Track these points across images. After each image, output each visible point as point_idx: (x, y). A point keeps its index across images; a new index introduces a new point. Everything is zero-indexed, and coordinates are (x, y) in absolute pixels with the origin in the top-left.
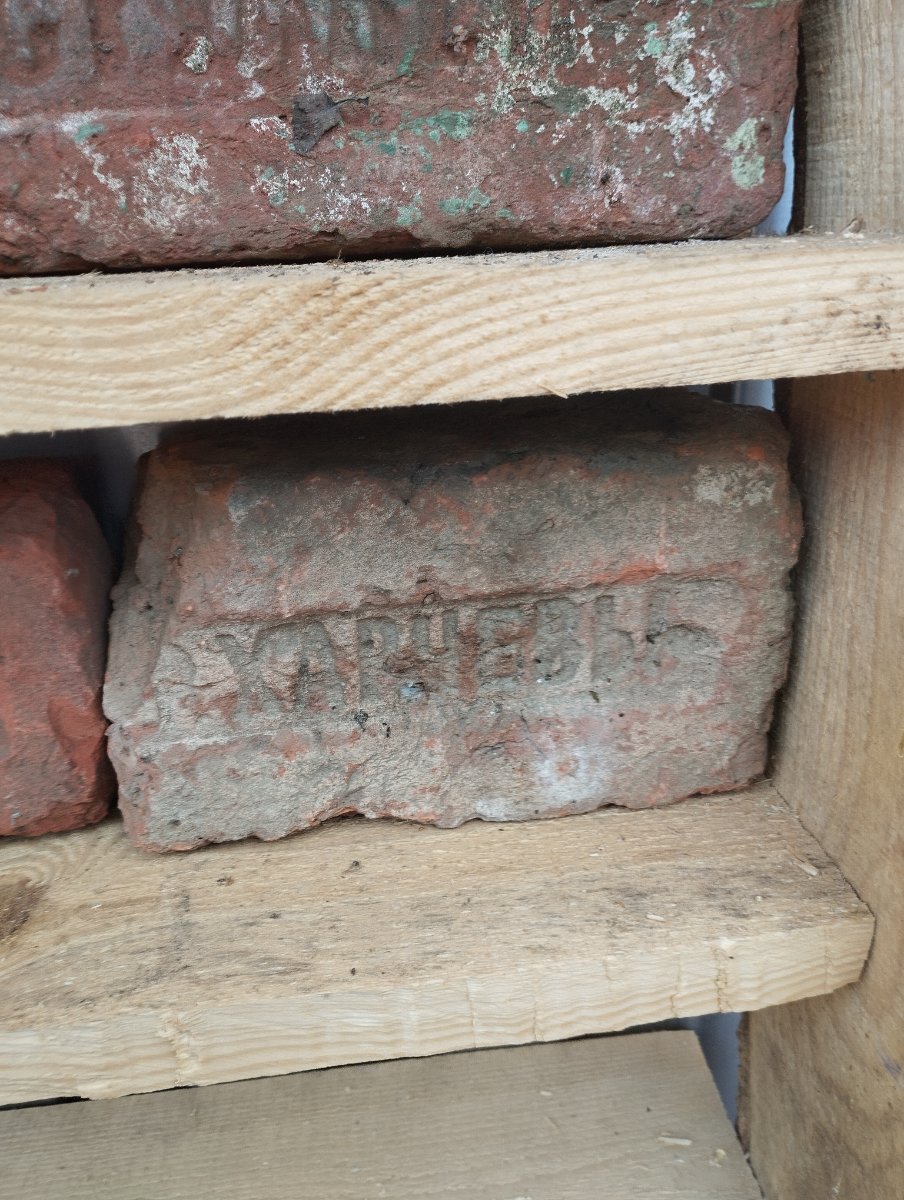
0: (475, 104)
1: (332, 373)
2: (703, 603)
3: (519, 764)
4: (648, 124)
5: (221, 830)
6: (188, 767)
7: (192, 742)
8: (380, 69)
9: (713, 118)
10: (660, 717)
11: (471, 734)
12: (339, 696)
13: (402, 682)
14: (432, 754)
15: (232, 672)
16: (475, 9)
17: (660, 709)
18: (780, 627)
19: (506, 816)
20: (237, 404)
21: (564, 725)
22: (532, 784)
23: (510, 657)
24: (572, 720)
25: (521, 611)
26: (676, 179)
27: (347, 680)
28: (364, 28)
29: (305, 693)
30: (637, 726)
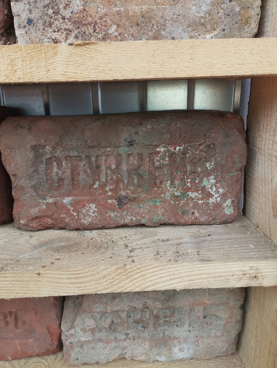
0: (161, 197)
1: (123, 284)
2: (219, 310)
3: (169, 348)
4: (204, 201)
5: (89, 361)
6: (82, 346)
7: (83, 339)
8: (139, 189)
9: (220, 200)
10: (207, 338)
11: (156, 340)
12: (121, 329)
13: (138, 325)
14: (145, 345)
15: (94, 323)
16: (162, 177)
17: (207, 336)
18: (239, 318)
19: (165, 361)
20: (101, 291)
21: (181, 339)
22: (172, 353)
23: (167, 321)
24: (183, 338)
25: (170, 311)
26: (211, 213)
27: (124, 325)
28: (135, 181)
29: (112, 328)
30: (201, 340)
